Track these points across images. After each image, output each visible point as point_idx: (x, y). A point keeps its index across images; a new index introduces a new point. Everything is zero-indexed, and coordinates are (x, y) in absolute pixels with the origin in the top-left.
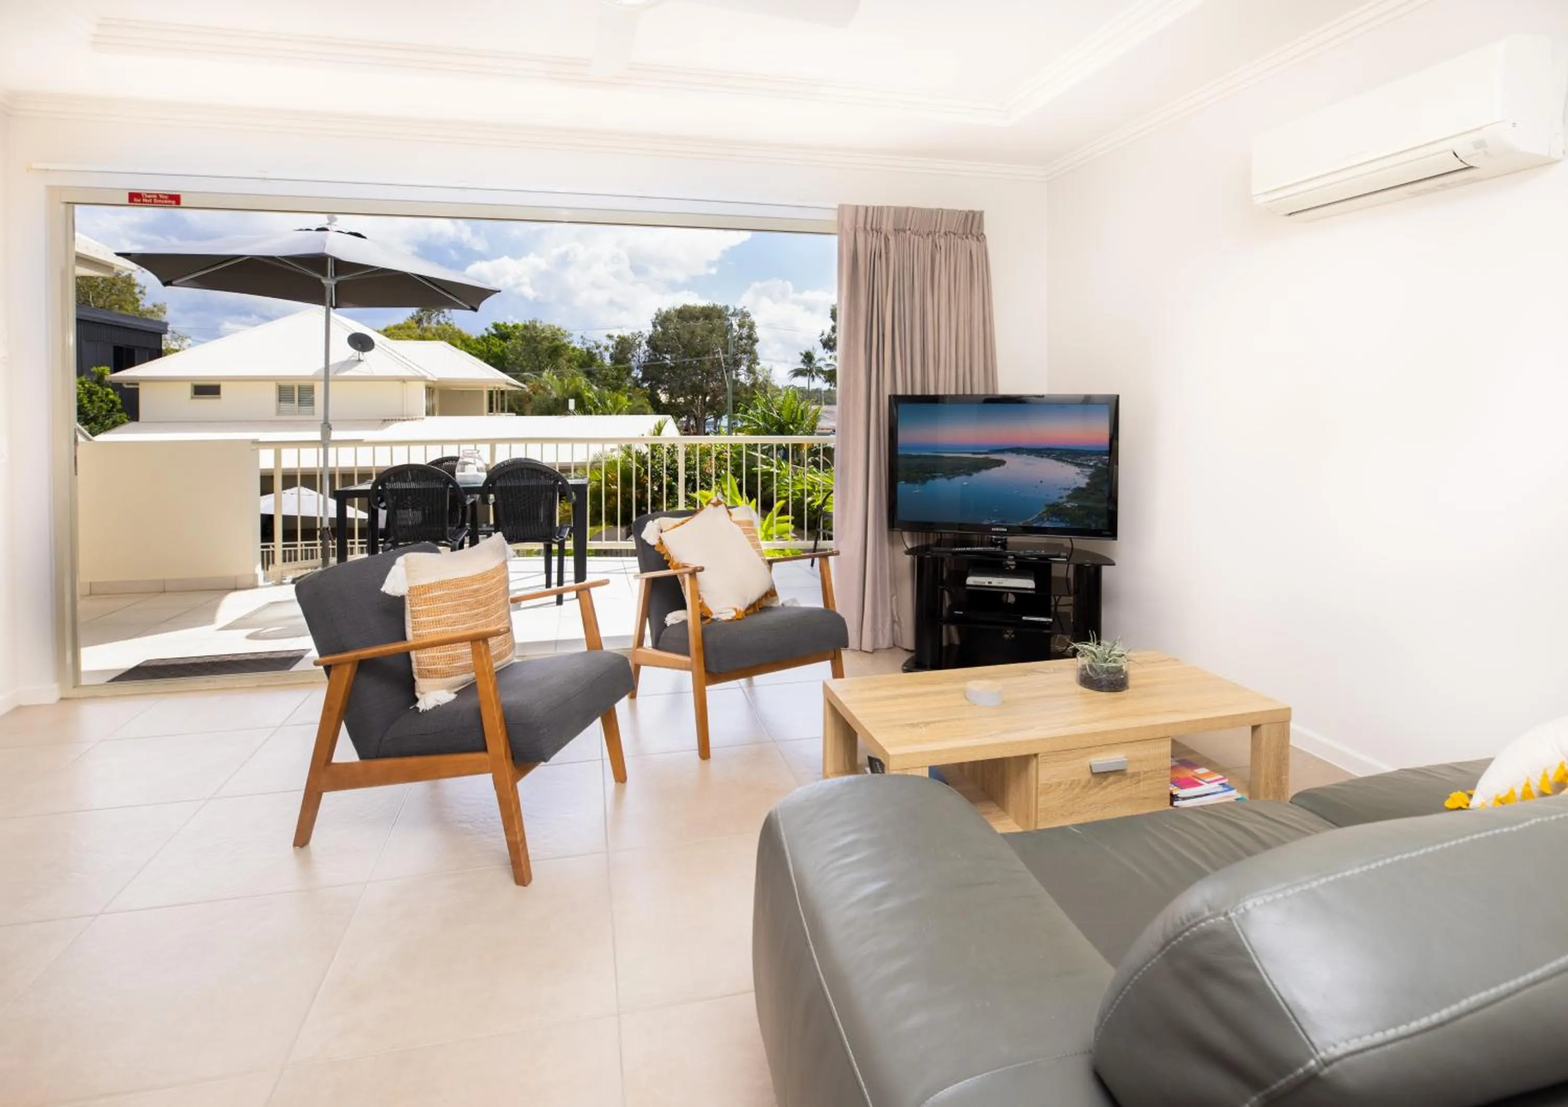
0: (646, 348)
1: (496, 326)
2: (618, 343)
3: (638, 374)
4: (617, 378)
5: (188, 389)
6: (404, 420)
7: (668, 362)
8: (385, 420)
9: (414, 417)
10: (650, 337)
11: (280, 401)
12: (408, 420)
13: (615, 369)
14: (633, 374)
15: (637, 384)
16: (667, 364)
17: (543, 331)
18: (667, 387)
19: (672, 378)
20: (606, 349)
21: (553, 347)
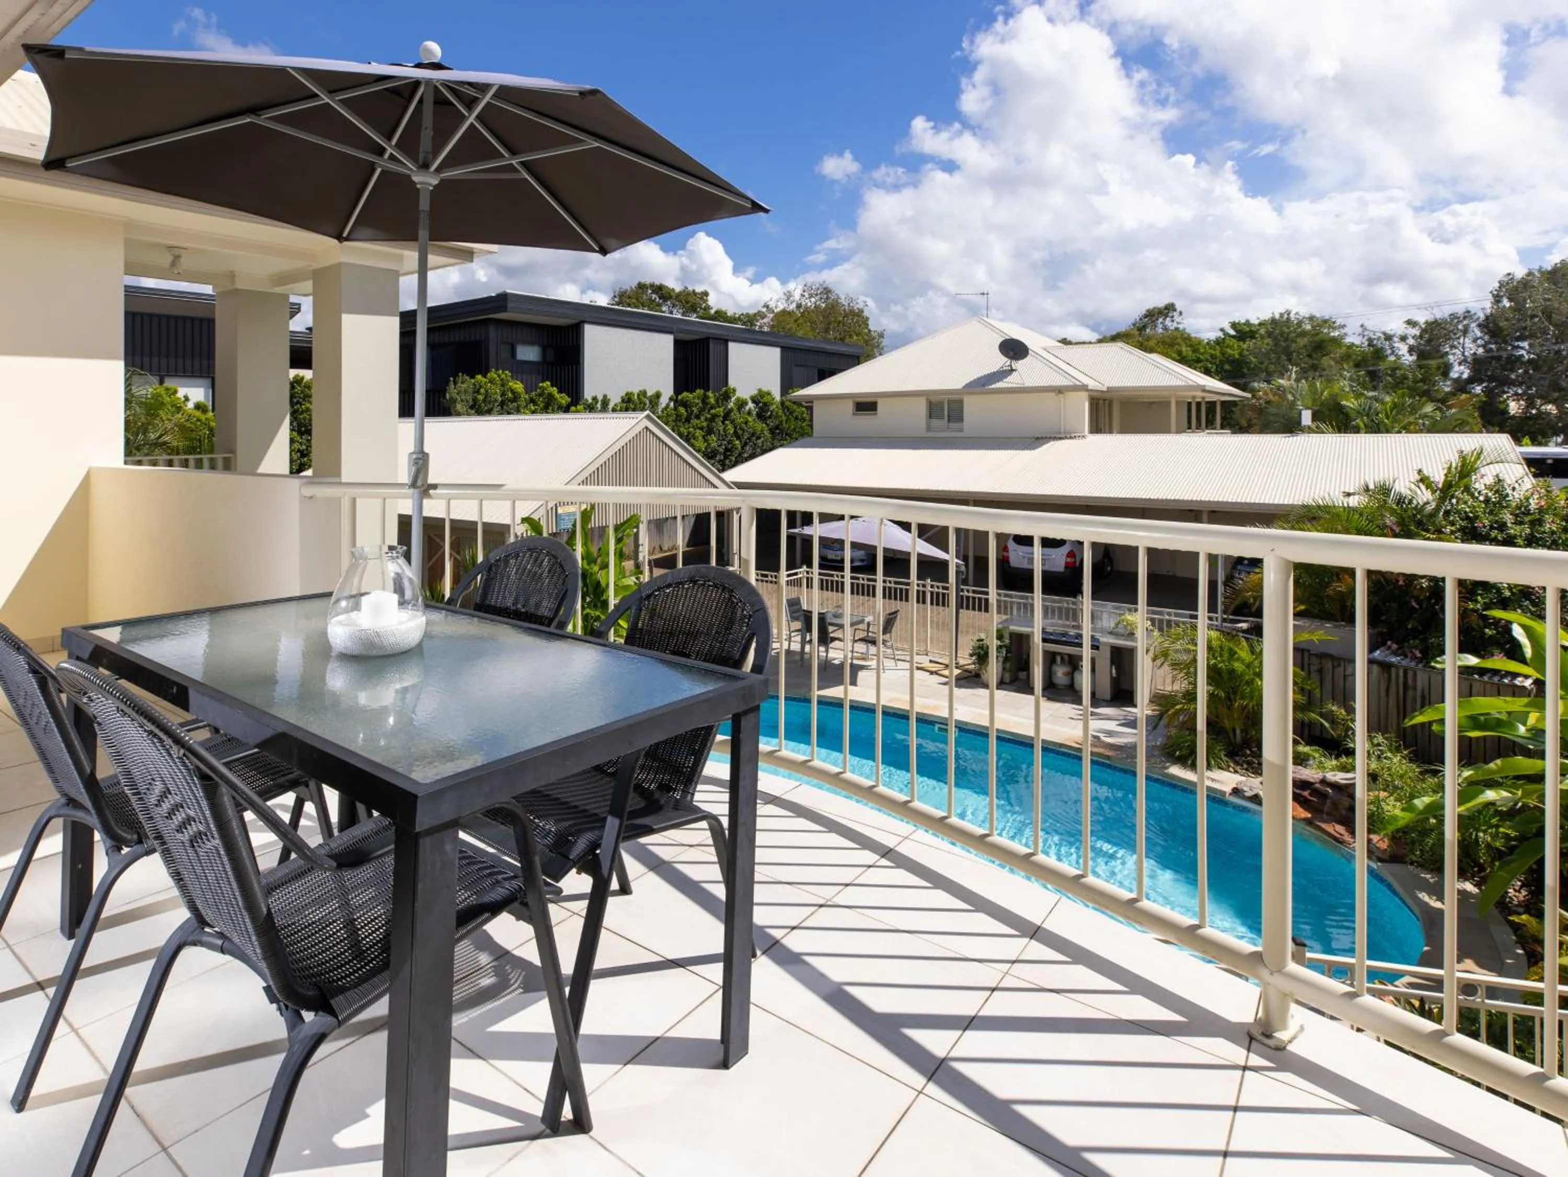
0: (1479, 334)
1: (1234, 325)
2: (1424, 331)
3: (1462, 373)
4: (1423, 381)
5: (850, 406)
6: (1061, 438)
7: (1522, 352)
8: (1038, 438)
9: (1073, 435)
10: (1487, 318)
11: (930, 417)
12: (1066, 438)
13: (1420, 367)
14: (1454, 375)
15: (1461, 386)
16: (1522, 356)
17: (1300, 323)
18: (1520, 391)
19: (1530, 377)
20: (1403, 339)
21: (1316, 342)
